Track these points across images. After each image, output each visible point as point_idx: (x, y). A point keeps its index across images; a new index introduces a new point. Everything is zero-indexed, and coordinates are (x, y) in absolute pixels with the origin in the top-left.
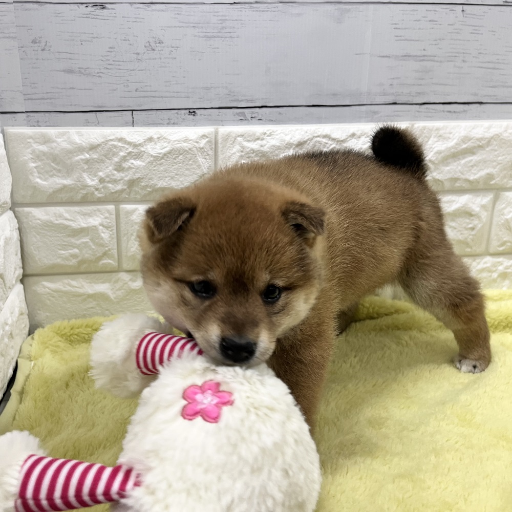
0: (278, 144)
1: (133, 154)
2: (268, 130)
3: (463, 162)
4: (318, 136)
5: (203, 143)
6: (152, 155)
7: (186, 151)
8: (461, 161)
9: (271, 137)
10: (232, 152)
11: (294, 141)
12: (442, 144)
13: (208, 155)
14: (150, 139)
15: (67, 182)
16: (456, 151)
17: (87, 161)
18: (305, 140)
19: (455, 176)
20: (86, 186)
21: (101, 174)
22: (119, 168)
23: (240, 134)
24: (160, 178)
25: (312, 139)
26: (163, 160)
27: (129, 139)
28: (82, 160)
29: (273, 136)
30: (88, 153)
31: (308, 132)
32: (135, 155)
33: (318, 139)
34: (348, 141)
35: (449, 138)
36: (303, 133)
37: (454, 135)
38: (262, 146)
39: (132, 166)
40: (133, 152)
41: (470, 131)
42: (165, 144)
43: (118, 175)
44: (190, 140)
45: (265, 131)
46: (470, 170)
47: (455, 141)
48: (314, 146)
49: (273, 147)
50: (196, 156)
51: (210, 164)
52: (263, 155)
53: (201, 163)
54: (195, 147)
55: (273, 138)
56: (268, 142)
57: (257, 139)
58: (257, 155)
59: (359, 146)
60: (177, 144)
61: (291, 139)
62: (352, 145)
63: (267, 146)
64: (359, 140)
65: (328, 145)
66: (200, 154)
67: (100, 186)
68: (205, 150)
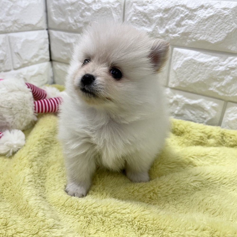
0: (153, 9)
1: (87, 9)
4: (178, 6)
5: (116, 5)
6: (94, 10)
7: (108, 9)
9: (151, 4)
10: (130, 12)
11: (163, 8)
13: (119, 12)
14: (95, 2)
15: (63, 20)
17: (70, 11)
18: (169, 7)
20: (69, 23)
21: (75, 18)
22: (82, 16)
23: (135, 1)
25: (174, 7)
26: (98, 14)
28: (68, 10)
30: (71, 7)
31: (173, 2)
32: (88, 9)
33: (178, 7)
34: (198, 10)
36: (169, 3)
38: (145, 10)
39: (86, 15)
42: (100, 5)
43: (81, 19)
44: (110, 3)
48: (175, 12)
49: (150, 11)
50: (112, 12)
51: (120, 17)
52: (145, 15)
53: (114, 17)
54: (112, 7)
55: (152, 5)
56: (148, 7)
57: (144, 5)
58: (142, 15)
59: (204, 15)
60: (104, 5)
61: (161, 6)
62: (199, 14)
63: (148, 10)
64: (205, 11)
65: (184, 12)
66: (114, 11)
67: (75, 24)
68: (118, 9)
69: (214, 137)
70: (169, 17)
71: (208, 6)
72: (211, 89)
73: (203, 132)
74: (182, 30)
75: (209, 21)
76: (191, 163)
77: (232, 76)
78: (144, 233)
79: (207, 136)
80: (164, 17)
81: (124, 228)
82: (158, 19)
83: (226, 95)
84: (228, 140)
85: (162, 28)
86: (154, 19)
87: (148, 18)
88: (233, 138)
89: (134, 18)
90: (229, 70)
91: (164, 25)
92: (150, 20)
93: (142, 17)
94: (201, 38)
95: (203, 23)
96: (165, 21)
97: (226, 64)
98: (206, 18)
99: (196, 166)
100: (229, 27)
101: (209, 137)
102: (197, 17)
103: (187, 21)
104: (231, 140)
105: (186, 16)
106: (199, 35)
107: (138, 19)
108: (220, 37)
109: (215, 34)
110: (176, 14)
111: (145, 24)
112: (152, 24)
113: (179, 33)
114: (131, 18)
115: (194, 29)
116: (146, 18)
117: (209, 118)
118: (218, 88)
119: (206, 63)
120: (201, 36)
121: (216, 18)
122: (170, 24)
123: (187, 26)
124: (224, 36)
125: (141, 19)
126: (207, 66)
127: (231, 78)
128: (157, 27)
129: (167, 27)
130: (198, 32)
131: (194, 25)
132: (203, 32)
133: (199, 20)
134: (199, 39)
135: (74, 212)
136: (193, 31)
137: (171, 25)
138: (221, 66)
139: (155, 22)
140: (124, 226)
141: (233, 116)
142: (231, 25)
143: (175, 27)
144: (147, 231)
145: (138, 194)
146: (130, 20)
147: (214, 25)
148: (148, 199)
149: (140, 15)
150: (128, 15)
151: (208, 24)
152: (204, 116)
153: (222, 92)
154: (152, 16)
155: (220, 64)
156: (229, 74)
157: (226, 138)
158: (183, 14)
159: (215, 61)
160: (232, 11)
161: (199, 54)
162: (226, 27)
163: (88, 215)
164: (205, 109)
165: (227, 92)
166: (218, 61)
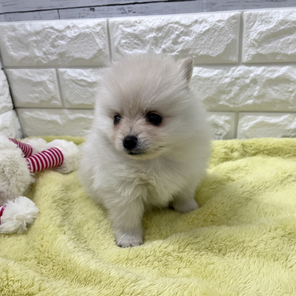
0: (144, 29)
1: (59, 37)
2: (138, 20)
3: (282, 40)
4: (171, 23)
5: (98, 29)
6: (69, 38)
7: (88, 34)
8: (280, 40)
9: (140, 24)
10: (117, 35)
11: (155, 27)
12: (264, 27)
13: (103, 37)
14: (68, 27)
15: (27, 54)
16: (276, 32)
17: (35, 42)
18: (162, 26)
19: (276, 51)
20: (36, 57)
21: (44, 49)
22: (53, 46)
23: (121, 23)
24: (76, 52)
25: (167, 25)
26: (76, 41)
27: (56, 27)
28: (32, 41)
29: (142, 24)
30: (35, 37)
31: (165, 20)
32: (61, 37)
33: (172, 25)
34: (193, 26)
35: (270, 22)
36: (161, 21)
37: (274, 19)
38: (134, 30)
39: (59, 44)
40: (59, 36)
41: (287, 16)
42: (77, 30)
43: (53, 50)
44: (90, 27)
45: (136, 20)
46: (288, 47)
47: (274, 24)
48: (169, 30)
49: (141, 31)
50: (94, 38)
51: (105, 43)
52: (136, 36)
53: (98, 42)
54: (93, 31)
55: (142, 25)
56: (138, 28)
57: (132, 26)
58: (132, 37)
59: (200, 29)
60: (83, 30)
61: (153, 25)
62: (195, 29)
63: (138, 30)
64: (200, 25)
65: (178, 29)
66: (97, 36)
67: (44, 57)
68: (101, 34)
69: (237, 150)
70: (163, 36)
71: (202, 20)
72: (221, 103)
73: (225, 148)
74: (180, 47)
75: (206, 36)
76: (229, 179)
77: (238, 86)
78: (226, 253)
79: (230, 150)
80: (158, 36)
81: (205, 256)
82: (152, 39)
83: (237, 106)
84: (249, 149)
85: (157, 48)
86: (148, 40)
87: (139, 39)
88: (253, 146)
89: (124, 41)
90: (234, 81)
91: (160, 44)
92: (142, 41)
93: (132, 39)
94: (201, 53)
95: (201, 38)
96: (160, 40)
97: (231, 75)
98: (202, 32)
99: (234, 180)
100: (226, 39)
101: (232, 151)
102: (193, 32)
103: (183, 37)
104: (251, 148)
105: (182, 32)
106: (199, 50)
107: (129, 41)
108: (220, 50)
109: (215, 47)
110: (171, 32)
111: (137, 47)
112: (146, 45)
113: (178, 51)
114: (120, 41)
115: (193, 45)
116: (137, 39)
117: (225, 133)
118: (228, 101)
119: (211, 77)
120: (201, 51)
121: (213, 32)
122: (165, 43)
123: (184, 43)
124: (223, 49)
125: (132, 41)
126: (213, 80)
127: (238, 88)
128: (152, 47)
129: (163, 46)
130: (198, 47)
131: (192, 41)
132: (203, 46)
133: (196, 35)
134: (200, 55)
135: (144, 261)
136: (192, 47)
137: (167, 44)
138: (226, 77)
139: (149, 43)
140: (203, 254)
141: (247, 126)
142: (228, 36)
143: (172, 45)
144: (228, 250)
145: (198, 221)
146: (119, 44)
147: (211, 38)
148: (211, 223)
149: (130, 37)
150: (116, 38)
151: (206, 38)
152: (219, 133)
153: (232, 103)
154: (145, 37)
155: (225, 76)
156: (235, 85)
157: (246, 148)
158: (178, 31)
159: (219, 74)
160: (226, 23)
161: (202, 70)
162: (223, 39)
163: (161, 258)
164: (219, 125)
165: (237, 102)
166: (222, 73)
